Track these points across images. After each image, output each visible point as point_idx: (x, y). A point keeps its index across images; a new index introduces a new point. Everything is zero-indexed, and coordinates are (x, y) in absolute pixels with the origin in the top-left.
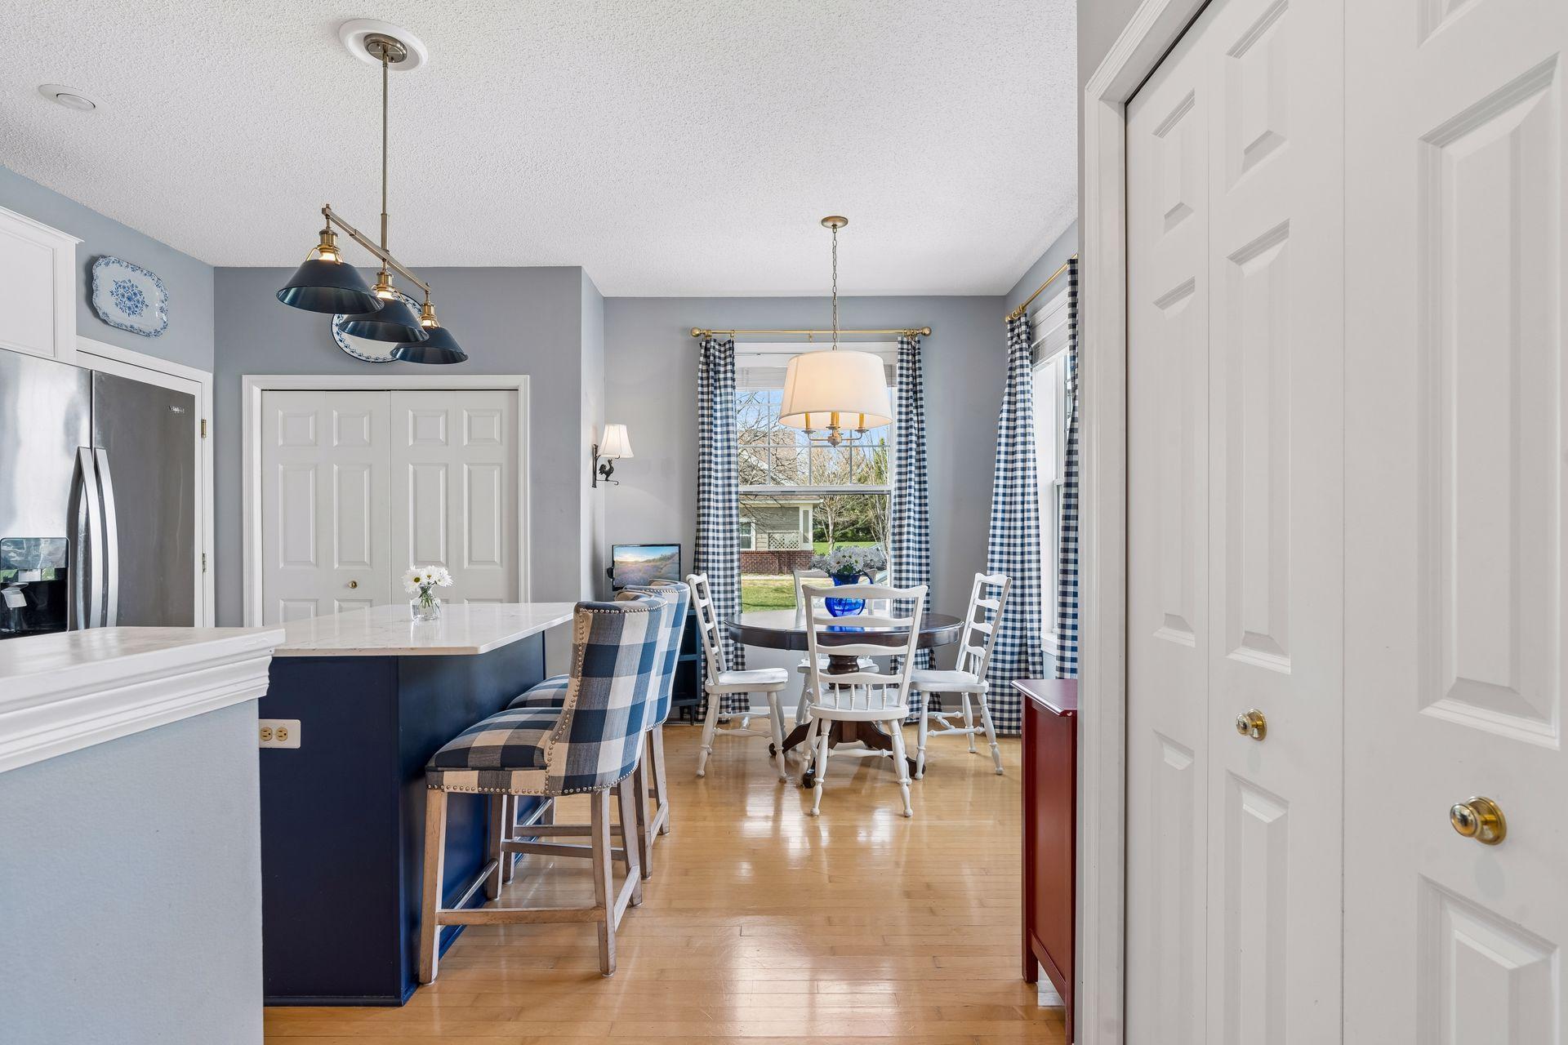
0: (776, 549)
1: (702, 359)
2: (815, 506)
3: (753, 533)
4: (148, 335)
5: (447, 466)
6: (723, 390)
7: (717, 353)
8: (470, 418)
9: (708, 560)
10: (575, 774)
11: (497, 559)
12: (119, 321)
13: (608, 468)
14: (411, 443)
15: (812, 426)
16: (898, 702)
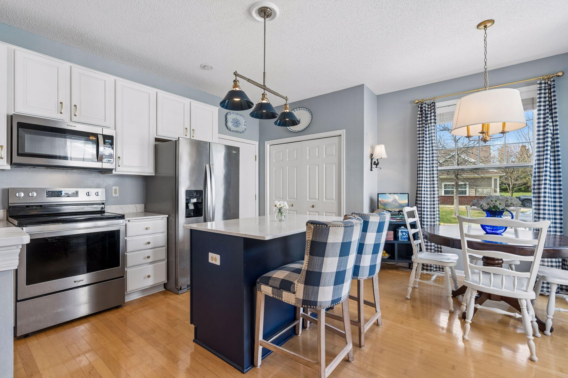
0: (479, 195)
1: (419, 113)
2: (500, 177)
3: (467, 189)
4: (241, 133)
5: (318, 165)
6: (429, 125)
7: (427, 109)
8: (326, 147)
9: (421, 200)
10: (307, 299)
11: (334, 198)
12: (233, 129)
13: (377, 162)
14: (308, 158)
15: (471, 134)
16: (527, 287)
